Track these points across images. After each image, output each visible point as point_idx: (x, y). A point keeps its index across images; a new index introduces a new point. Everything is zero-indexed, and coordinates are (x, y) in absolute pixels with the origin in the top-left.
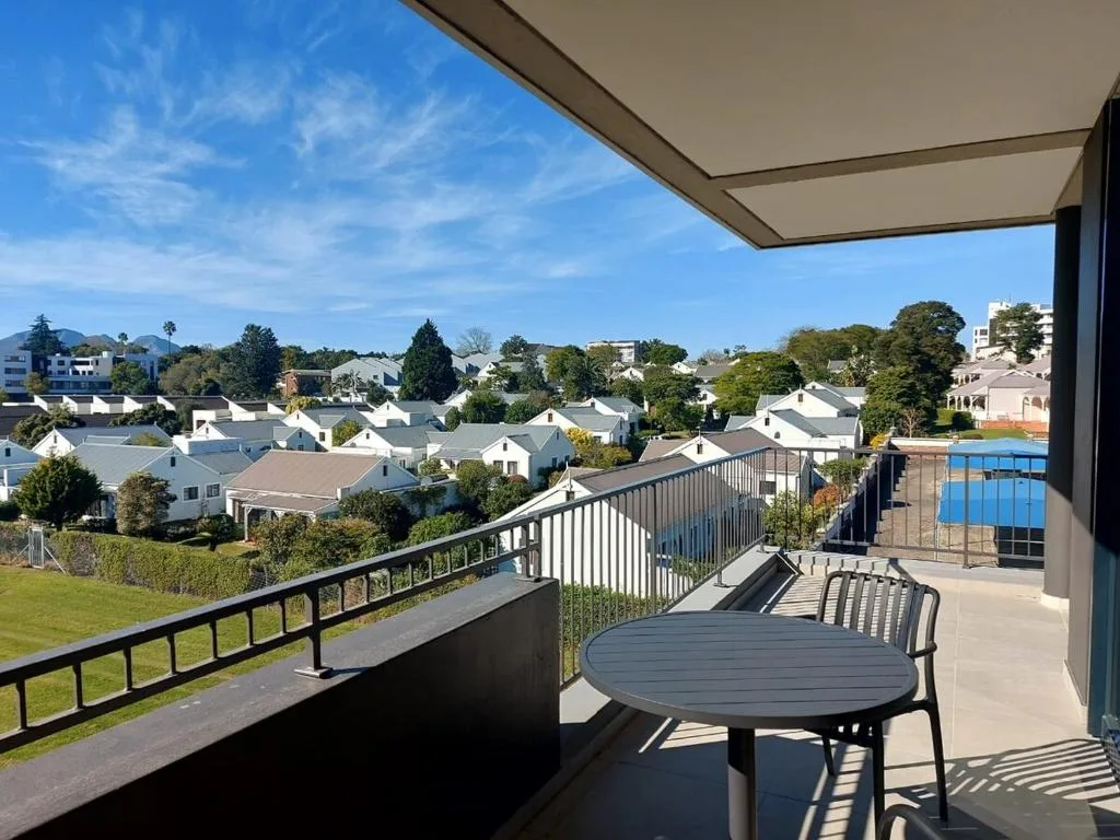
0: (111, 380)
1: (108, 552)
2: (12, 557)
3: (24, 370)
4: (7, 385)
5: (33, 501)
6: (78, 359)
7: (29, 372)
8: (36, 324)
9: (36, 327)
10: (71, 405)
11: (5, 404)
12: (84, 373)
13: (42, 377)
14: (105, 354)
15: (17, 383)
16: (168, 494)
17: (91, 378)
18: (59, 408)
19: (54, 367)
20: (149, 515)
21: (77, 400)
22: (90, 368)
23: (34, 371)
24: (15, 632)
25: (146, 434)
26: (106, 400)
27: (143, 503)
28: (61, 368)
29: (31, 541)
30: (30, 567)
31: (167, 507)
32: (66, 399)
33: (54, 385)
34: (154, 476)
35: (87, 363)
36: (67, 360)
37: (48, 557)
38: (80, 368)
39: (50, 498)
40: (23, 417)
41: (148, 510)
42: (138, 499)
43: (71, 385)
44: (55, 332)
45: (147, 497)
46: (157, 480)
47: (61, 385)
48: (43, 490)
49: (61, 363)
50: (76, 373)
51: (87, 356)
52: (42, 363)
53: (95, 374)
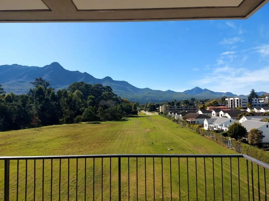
0: (268, 104)
1: (244, 148)
2: (226, 145)
3: (247, 102)
4: (243, 106)
5: (230, 133)
6: (260, 99)
7: (248, 102)
8: (251, 91)
9: (251, 92)
10: (256, 110)
11: (241, 110)
12: (261, 102)
13: (250, 104)
14: (267, 97)
15: (245, 105)
16: (262, 135)
17: (263, 104)
18: (252, 111)
19: (254, 101)
20: (256, 140)
21: (257, 109)
22: (263, 101)
23: (249, 102)
24: (218, 162)
25: (266, 118)
26: (265, 109)
27: (255, 137)
28: (256, 101)
29: (229, 142)
30: (228, 148)
31: (262, 139)
32: (255, 109)
33: (254, 106)
34: (259, 130)
35: (262, 100)
36: (257, 99)
37: (232, 147)
38: (260, 101)
39: (234, 132)
40: (240, 113)
41: (256, 138)
42: (254, 135)
43: (258, 106)
44: (256, 93)
45: (256, 135)
46: (259, 131)
47: (255, 105)
48: (232, 130)
49: (256, 100)
50: (259, 102)
51: (263, 98)
52: (251, 100)
53: (264, 103)
